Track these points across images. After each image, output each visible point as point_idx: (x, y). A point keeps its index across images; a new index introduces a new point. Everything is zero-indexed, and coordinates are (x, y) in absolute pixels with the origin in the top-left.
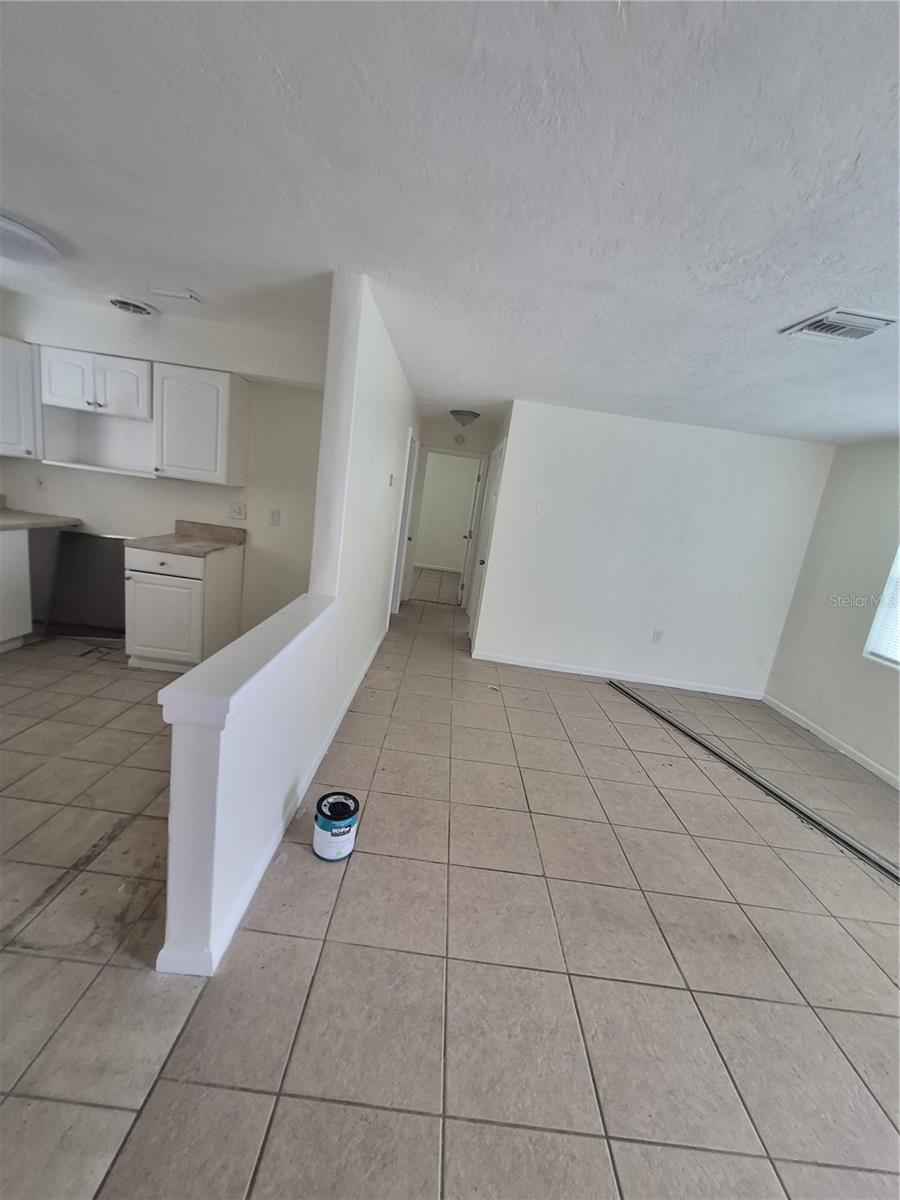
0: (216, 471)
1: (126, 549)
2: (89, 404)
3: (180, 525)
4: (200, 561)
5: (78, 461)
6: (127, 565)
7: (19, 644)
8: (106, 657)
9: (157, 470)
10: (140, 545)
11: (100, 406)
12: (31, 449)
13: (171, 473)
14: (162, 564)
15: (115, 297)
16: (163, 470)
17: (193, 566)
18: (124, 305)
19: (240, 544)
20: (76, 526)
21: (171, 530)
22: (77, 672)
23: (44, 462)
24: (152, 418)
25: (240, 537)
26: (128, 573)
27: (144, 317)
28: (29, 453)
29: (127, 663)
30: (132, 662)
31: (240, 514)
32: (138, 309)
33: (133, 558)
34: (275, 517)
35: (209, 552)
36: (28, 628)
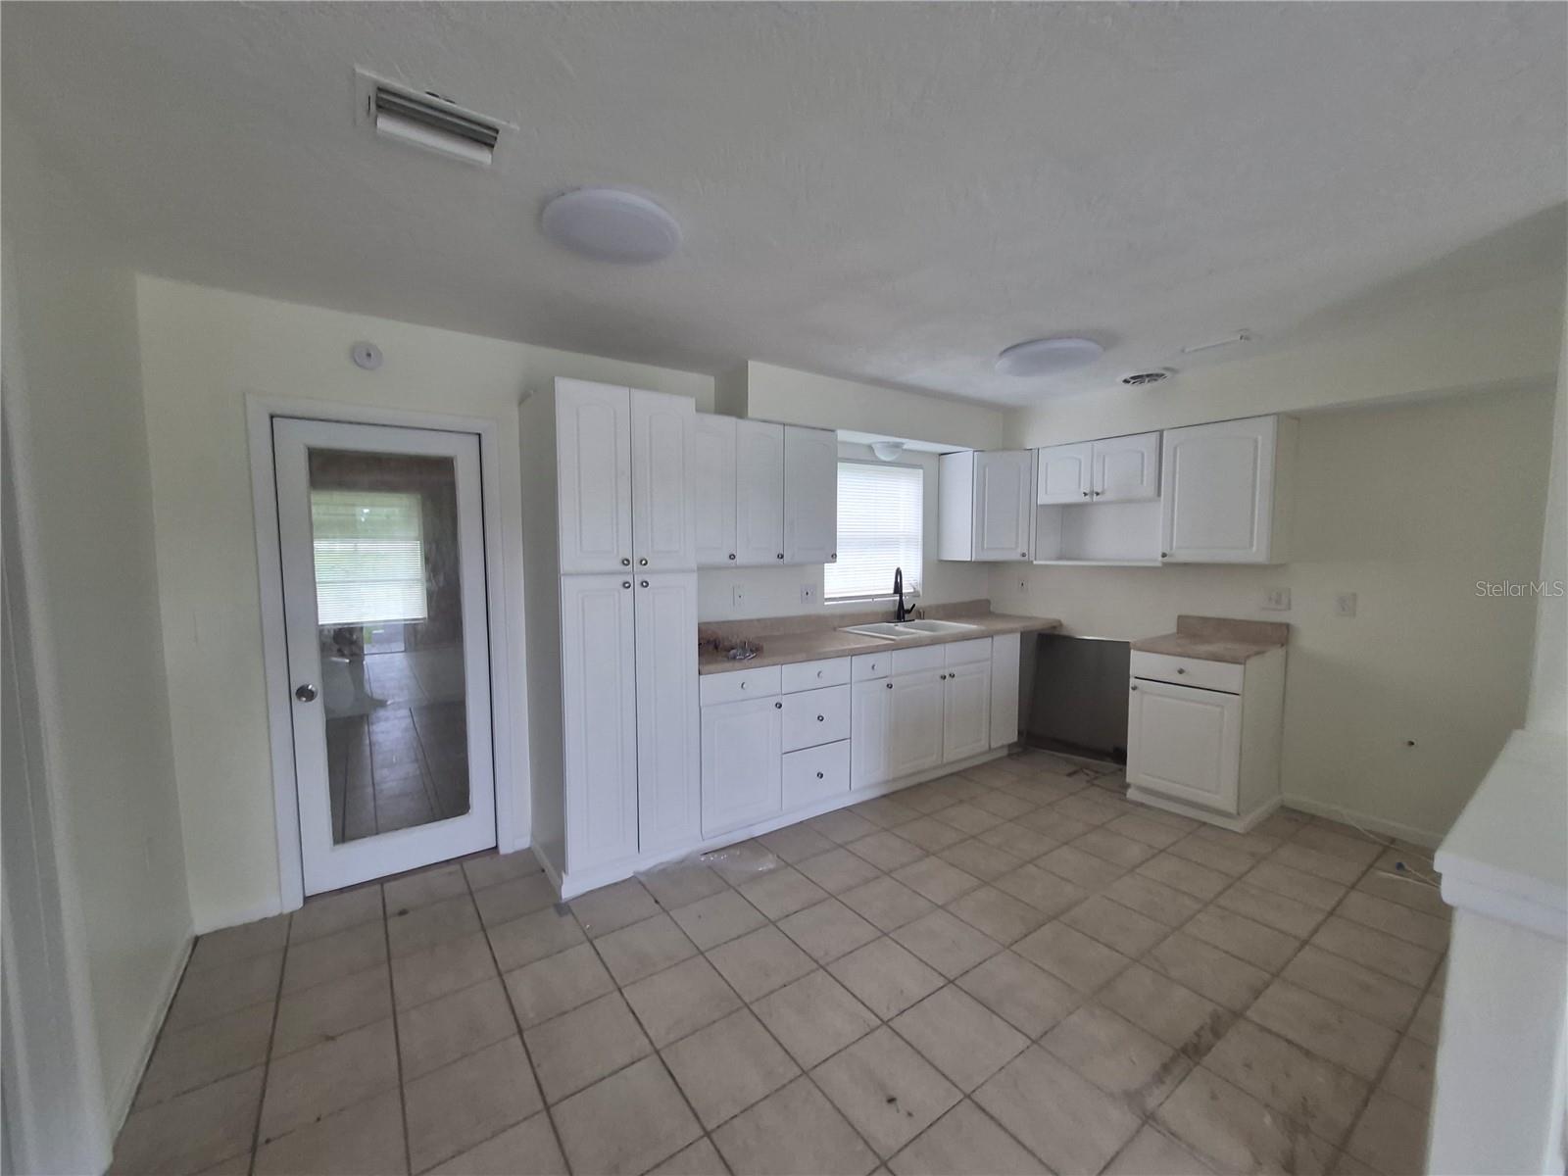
0: (1251, 545)
1: (1132, 651)
2: (1085, 494)
3: (1182, 621)
4: (1239, 668)
5: (1060, 558)
6: (1133, 672)
7: (1005, 752)
8: (1096, 782)
9: (1164, 555)
10: (1150, 647)
11: (1098, 494)
12: (1026, 551)
13: (1182, 556)
14: (1181, 672)
15: (1127, 376)
16: (1171, 556)
17: (1229, 675)
18: (1138, 379)
19: (1282, 645)
20: (1054, 628)
21: (1171, 627)
22: (1071, 794)
23: (1035, 562)
24: (1159, 494)
25: (1279, 635)
26: (1133, 682)
27: (1160, 381)
28: (1024, 555)
29: (1125, 795)
30: (1131, 794)
31: (1278, 602)
32: (1153, 377)
33: (1140, 663)
34: (1347, 605)
35: (1248, 657)
36: (1014, 737)
